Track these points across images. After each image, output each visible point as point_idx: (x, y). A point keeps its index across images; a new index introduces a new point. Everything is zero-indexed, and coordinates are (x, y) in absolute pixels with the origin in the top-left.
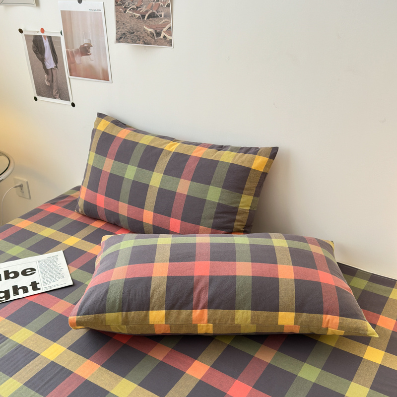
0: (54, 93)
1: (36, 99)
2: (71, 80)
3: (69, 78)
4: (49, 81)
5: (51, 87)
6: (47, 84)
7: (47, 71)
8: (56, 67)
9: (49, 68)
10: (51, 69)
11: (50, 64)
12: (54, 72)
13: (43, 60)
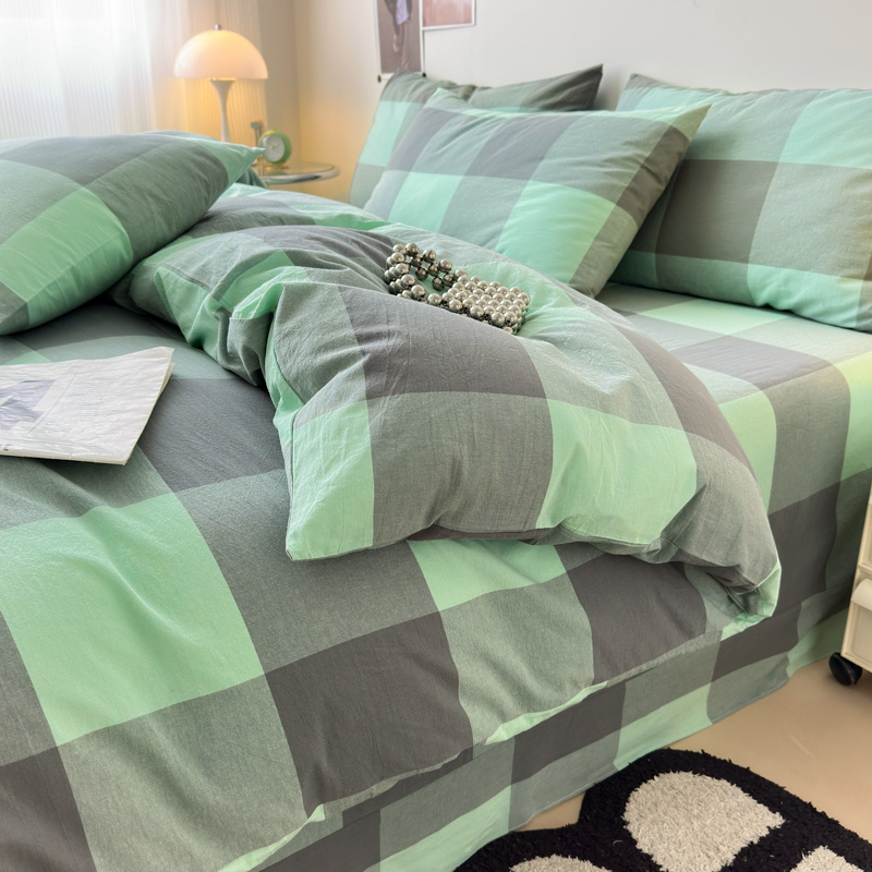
0: (403, 63)
1: (379, 79)
2: (426, 34)
3: (424, 32)
4: (398, 44)
5: (399, 54)
6: (395, 48)
7: (398, 28)
8: (409, 18)
9: (400, 22)
10: (403, 24)
11: (402, 16)
12: (406, 27)
13: (393, 11)
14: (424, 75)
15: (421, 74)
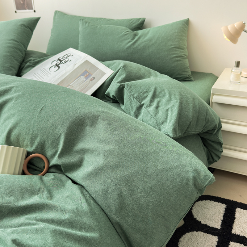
14: (35, 11)
15: (33, 11)
